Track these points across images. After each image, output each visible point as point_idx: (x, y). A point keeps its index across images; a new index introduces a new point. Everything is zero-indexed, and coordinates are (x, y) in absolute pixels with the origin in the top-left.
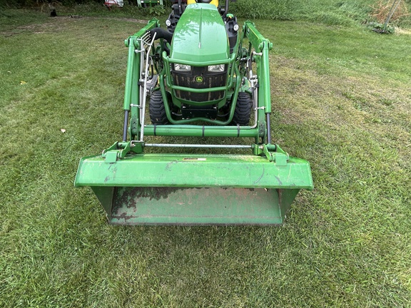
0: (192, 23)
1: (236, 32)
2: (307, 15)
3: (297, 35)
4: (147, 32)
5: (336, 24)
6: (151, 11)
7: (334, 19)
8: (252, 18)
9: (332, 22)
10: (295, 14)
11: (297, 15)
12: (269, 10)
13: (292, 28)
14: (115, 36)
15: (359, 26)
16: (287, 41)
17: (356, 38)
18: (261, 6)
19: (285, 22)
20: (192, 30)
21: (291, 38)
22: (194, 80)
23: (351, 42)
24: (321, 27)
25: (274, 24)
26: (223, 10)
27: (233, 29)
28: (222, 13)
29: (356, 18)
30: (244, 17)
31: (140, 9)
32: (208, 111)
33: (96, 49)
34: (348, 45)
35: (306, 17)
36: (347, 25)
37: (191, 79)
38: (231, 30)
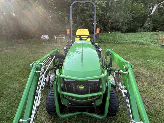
0: (78, 48)
1: (100, 51)
2: (129, 41)
3: (127, 49)
4: (49, 56)
5: (143, 44)
6: (60, 41)
7: (141, 43)
8: (104, 43)
9: (141, 44)
10: (123, 41)
11: (125, 41)
12: (111, 40)
13: (123, 46)
14: (41, 51)
15: (154, 45)
16: (123, 52)
17: (155, 50)
18: (107, 39)
19: (120, 44)
20: (78, 52)
21: (124, 50)
22: (78, 87)
23: (154, 52)
24: (137, 46)
25: (115, 45)
26: (92, 41)
27: (99, 50)
28: (92, 43)
29: (151, 42)
30: (100, 42)
31: (55, 40)
32: (88, 108)
33: (30, 58)
34: (154, 53)
35: (128, 42)
36: (148, 45)
37: (76, 87)
38: (98, 51)
